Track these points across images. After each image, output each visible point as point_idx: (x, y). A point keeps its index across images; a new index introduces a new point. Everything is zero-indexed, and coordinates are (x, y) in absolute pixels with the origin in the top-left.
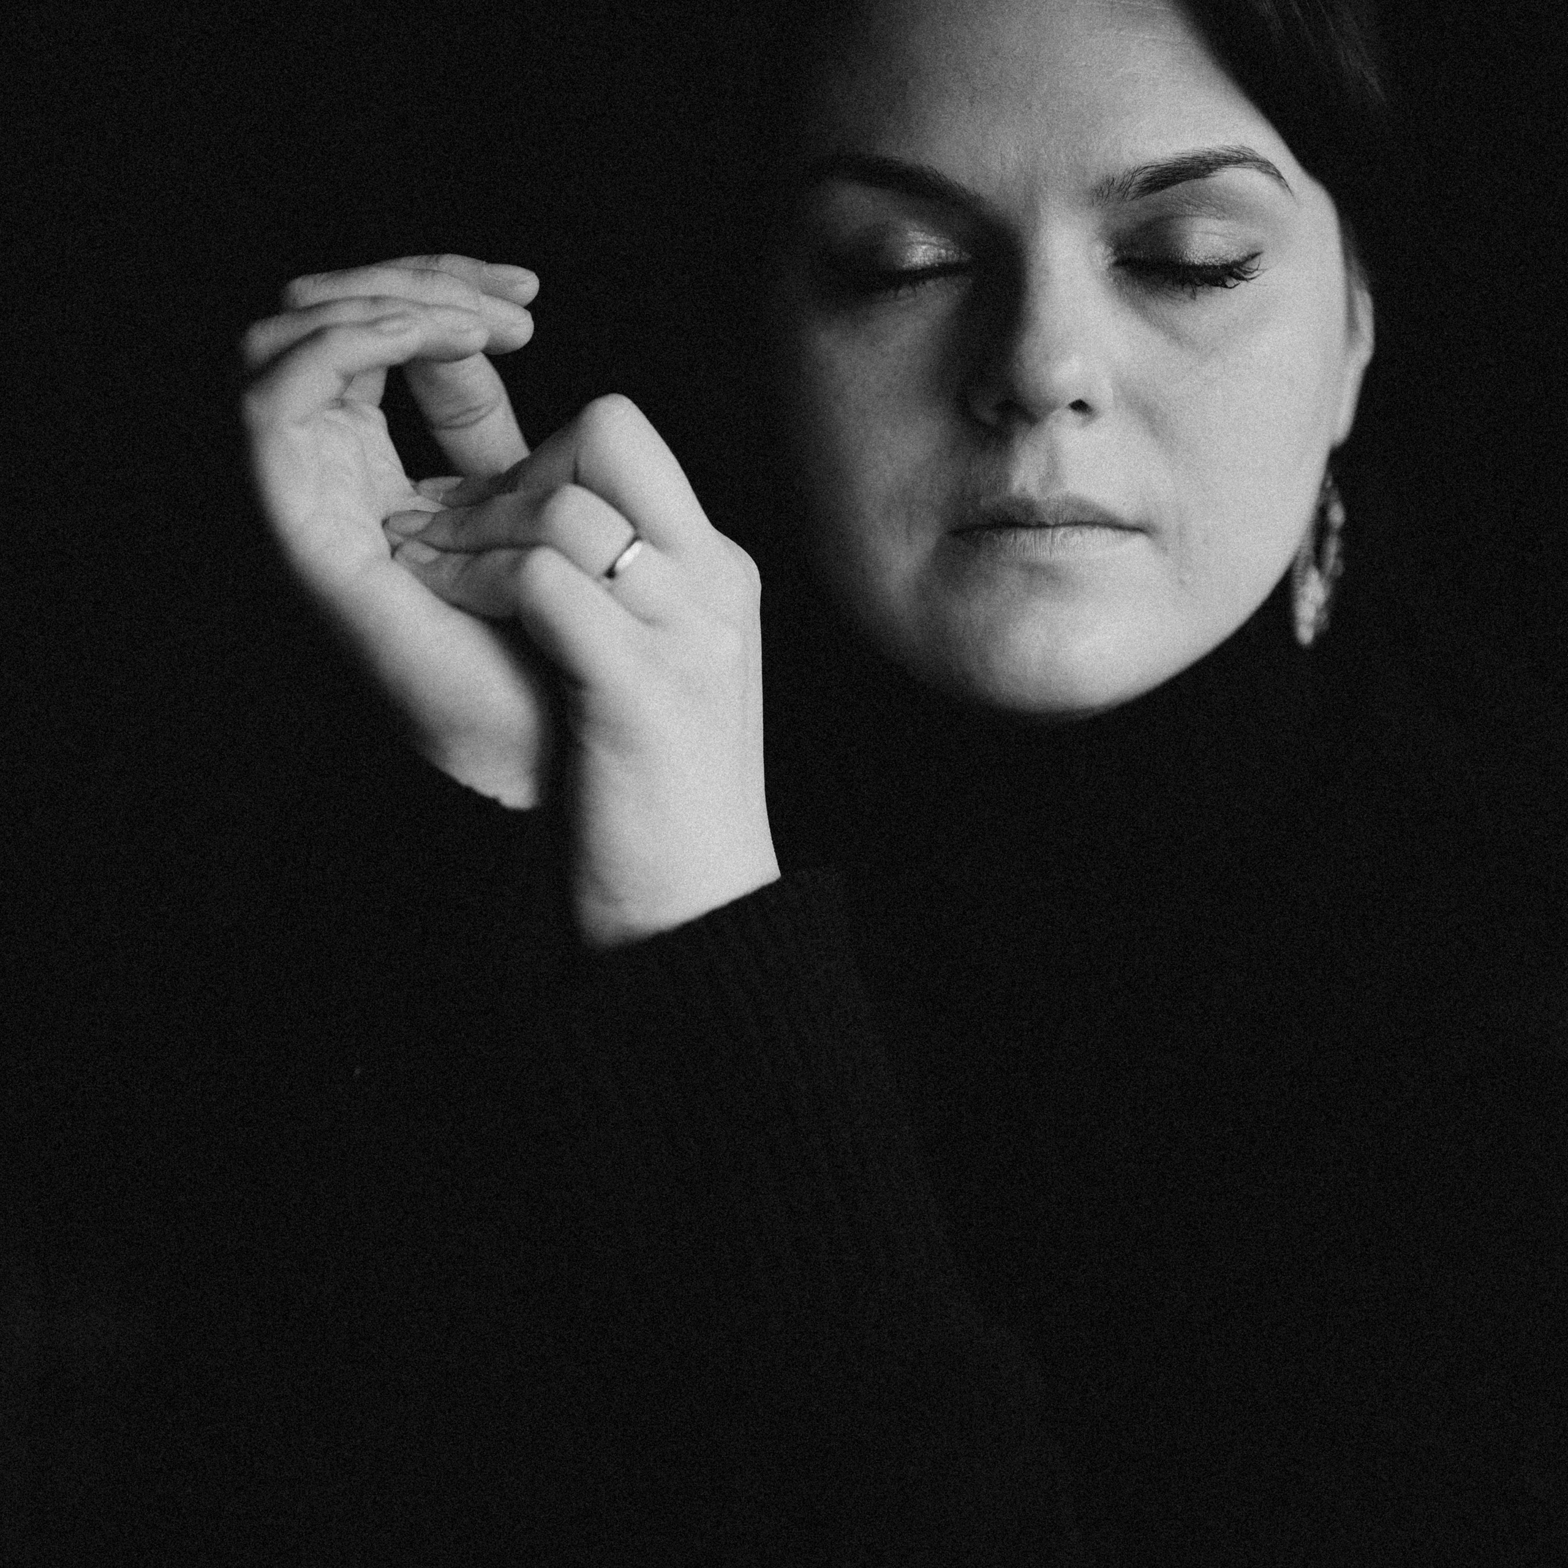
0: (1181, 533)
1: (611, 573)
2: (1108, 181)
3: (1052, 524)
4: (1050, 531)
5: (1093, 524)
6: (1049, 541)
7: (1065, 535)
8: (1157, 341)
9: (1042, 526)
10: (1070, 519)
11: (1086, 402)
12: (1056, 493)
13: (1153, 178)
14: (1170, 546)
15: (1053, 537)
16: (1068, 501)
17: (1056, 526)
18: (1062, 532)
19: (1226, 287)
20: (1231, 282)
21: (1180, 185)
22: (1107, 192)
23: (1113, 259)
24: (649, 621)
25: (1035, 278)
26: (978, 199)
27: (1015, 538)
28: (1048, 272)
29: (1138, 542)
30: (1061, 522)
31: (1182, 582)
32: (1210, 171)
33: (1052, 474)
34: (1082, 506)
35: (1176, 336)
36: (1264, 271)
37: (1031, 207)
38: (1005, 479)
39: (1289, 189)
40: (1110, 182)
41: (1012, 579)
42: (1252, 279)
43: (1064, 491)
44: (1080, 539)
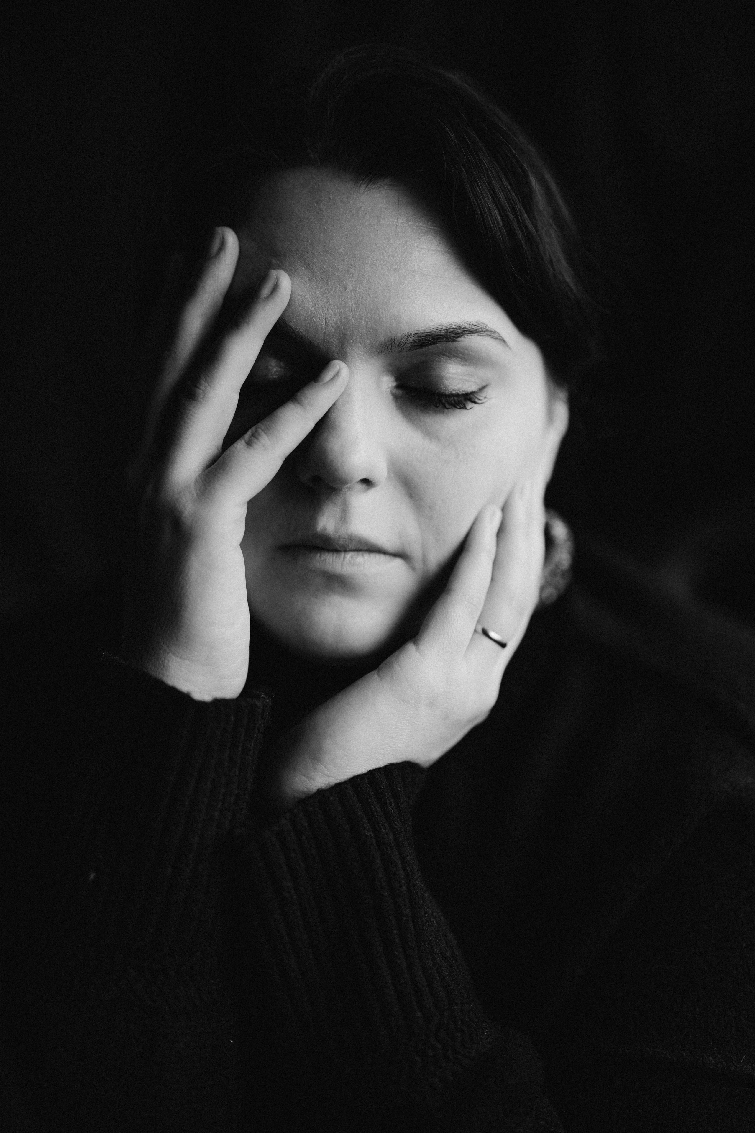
3: (344, 549)
4: (342, 554)
6: (341, 559)
9: (337, 551)
10: (353, 548)
11: (370, 479)
13: (420, 340)
16: (351, 538)
17: (346, 551)
18: (349, 555)
19: (466, 409)
20: (470, 405)
22: (390, 346)
23: (394, 384)
26: (310, 343)
27: (320, 556)
32: (458, 337)
33: (343, 521)
36: (489, 399)
39: (509, 347)
40: (392, 341)
42: (482, 403)
43: (349, 531)
44: (362, 559)
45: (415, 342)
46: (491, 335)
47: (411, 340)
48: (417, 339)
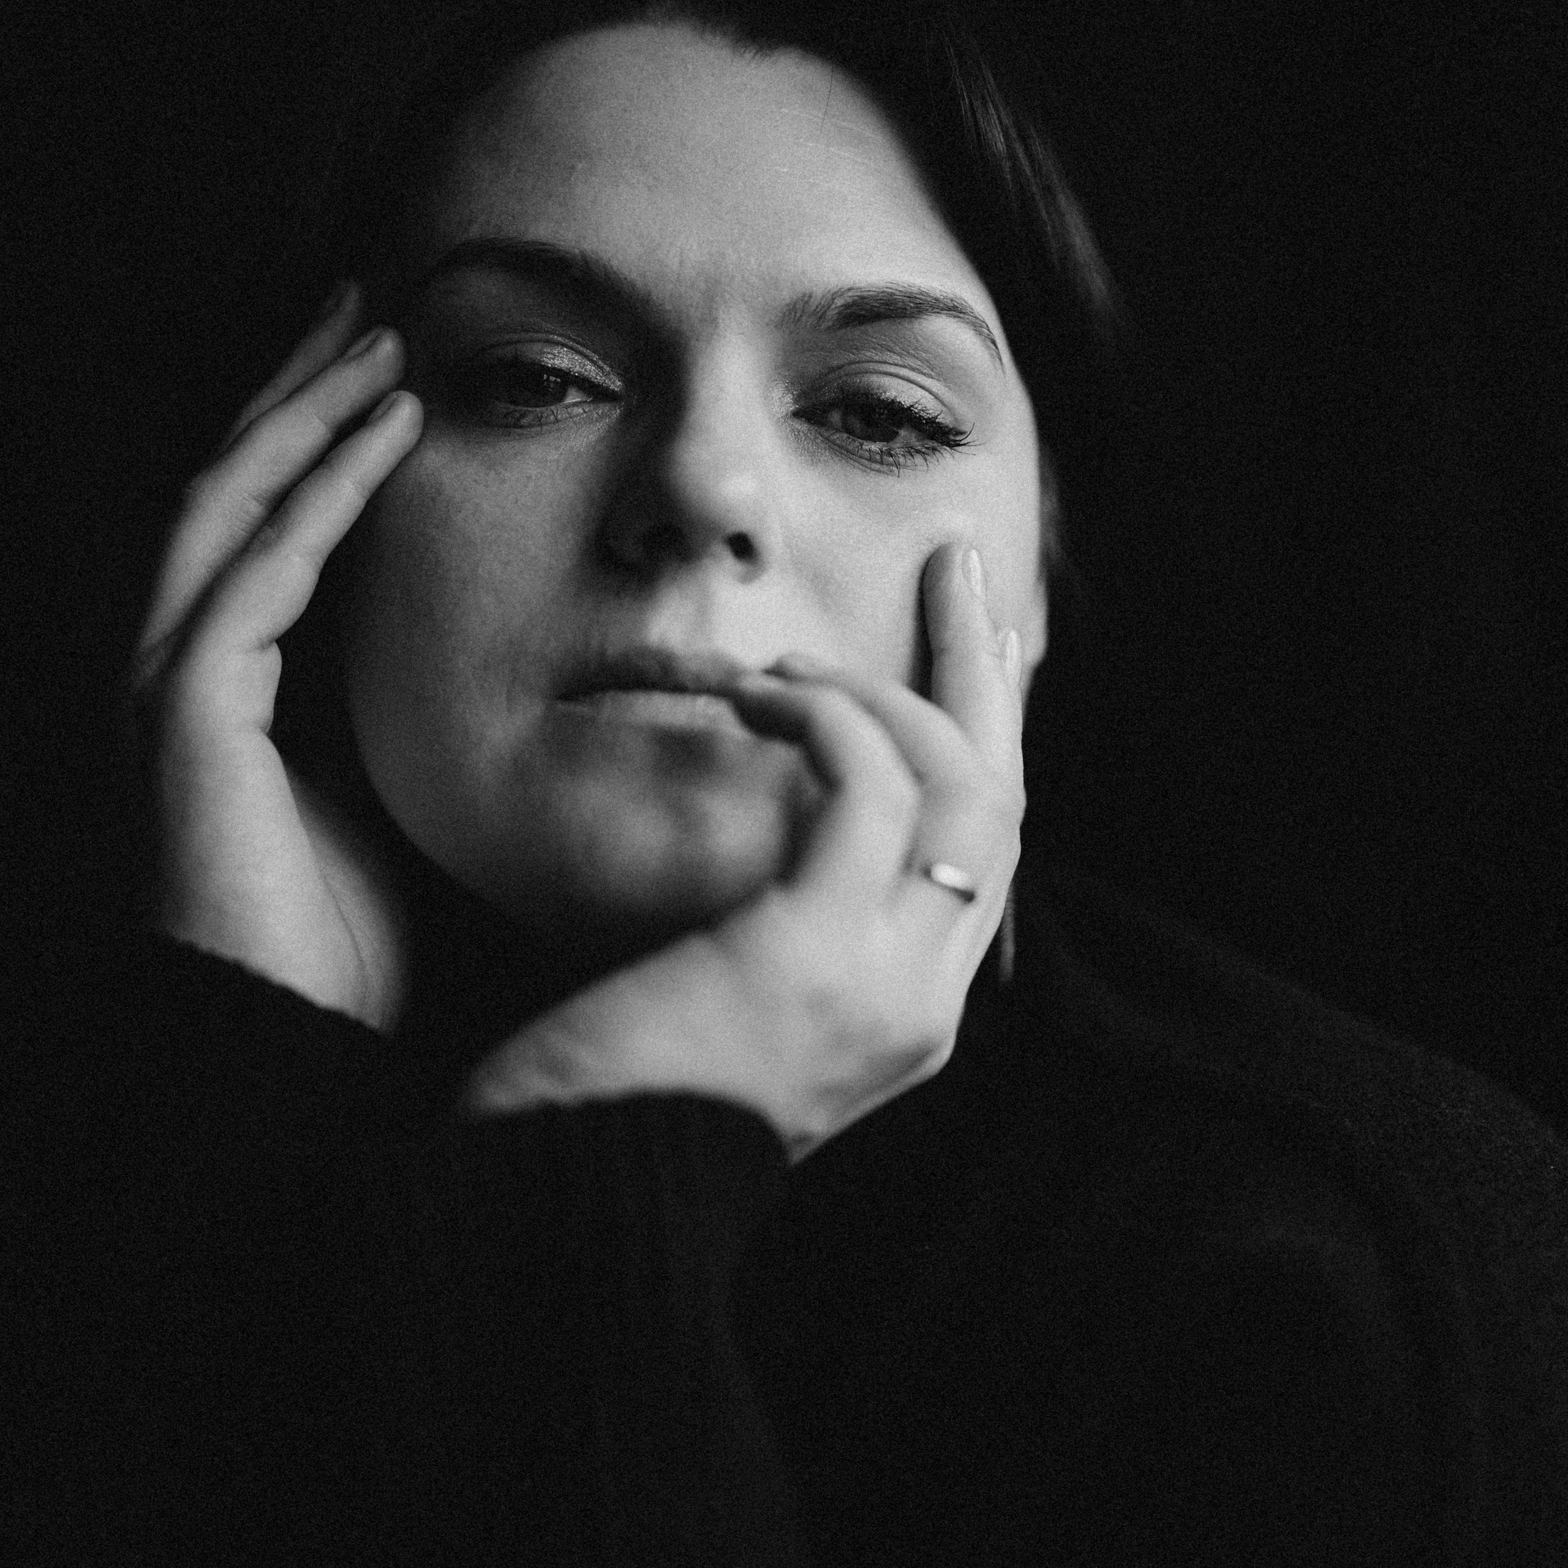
2: (803, 298)
13: (854, 305)
21: (883, 323)
22: (800, 312)
39: (1002, 366)
40: (805, 302)
45: (847, 306)
46: (978, 326)
47: (839, 302)
48: (850, 300)
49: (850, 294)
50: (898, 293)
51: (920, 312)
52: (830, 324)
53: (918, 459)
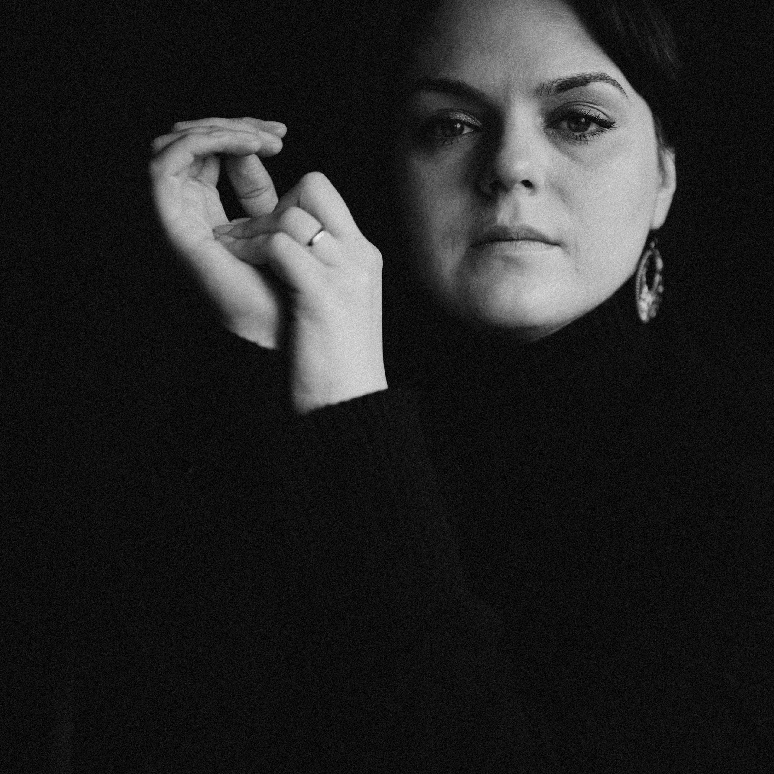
0: (577, 247)
1: (310, 244)
2: (541, 86)
3: (516, 239)
4: (514, 243)
5: (535, 240)
6: (514, 246)
7: (521, 244)
8: (565, 160)
9: (511, 240)
10: (524, 236)
11: (531, 182)
12: (517, 224)
13: (562, 85)
14: (571, 252)
15: (516, 245)
16: (523, 228)
17: (518, 240)
18: (520, 243)
21: (574, 89)
22: (541, 91)
23: (545, 124)
24: (327, 264)
25: (508, 127)
26: (483, 95)
27: (499, 245)
28: (514, 125)
29: (556, 250)
30: (520, 238)
31: (577, 270)
33: (516, 215)
34: (530, 230)
35: (573, 157)
37: (507, 99)
38: (494, 218)
39: (626, 95)
40: (542, 86)
41: (497, 264)
43: (521, 223)
44: (528, 246)
45: (558, 86)
46: (614, 83)
47: (555, 85)
48: (559, 84)
49: (559, 81)
50: (578, 77)
51: (588, 82)
52: (553, 93)
53: (595, 137)
